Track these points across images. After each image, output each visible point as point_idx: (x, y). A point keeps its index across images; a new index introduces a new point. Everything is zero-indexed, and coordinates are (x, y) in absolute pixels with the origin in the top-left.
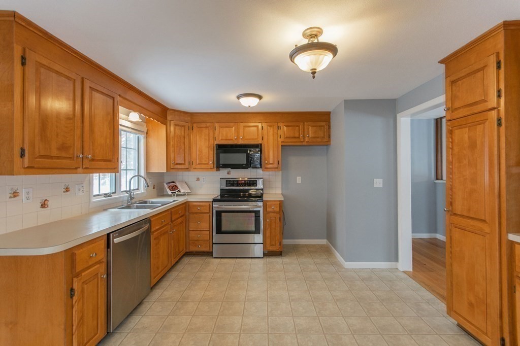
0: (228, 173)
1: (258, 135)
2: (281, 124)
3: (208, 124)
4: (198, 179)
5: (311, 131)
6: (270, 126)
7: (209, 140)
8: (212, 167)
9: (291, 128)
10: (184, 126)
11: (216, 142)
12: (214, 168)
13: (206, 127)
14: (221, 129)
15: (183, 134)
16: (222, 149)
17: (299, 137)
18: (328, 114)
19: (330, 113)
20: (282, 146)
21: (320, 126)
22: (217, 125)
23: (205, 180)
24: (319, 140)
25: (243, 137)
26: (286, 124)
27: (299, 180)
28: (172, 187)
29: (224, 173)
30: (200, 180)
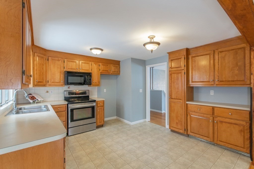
0: (69, 88)
1: (89, 68)
2: (100, 64)
3: (60, 59)
4: (47, 92)
5: (113, 68)
6: (95, 64)
7: (60, 68)
8: (63, 84)
9: (105, 66)
10: (43, 58)
11: (65, 70)
12: (63, 85)
13: (59, 60)
14: (68, 63)
15: (42, 62)
16: (69, 74)
17: (108, 71)
18: (119, 62)
19: (120, 61)
20: (101, 74)
21: (116, 67)
22: (66, 60)
23: (52, 92)
24: (116, 73)
25: (82, 68)
26: (103, 64)
27: (105, 90)
28: (32, 98)
29: (66, 88)
30: (49, 92)
